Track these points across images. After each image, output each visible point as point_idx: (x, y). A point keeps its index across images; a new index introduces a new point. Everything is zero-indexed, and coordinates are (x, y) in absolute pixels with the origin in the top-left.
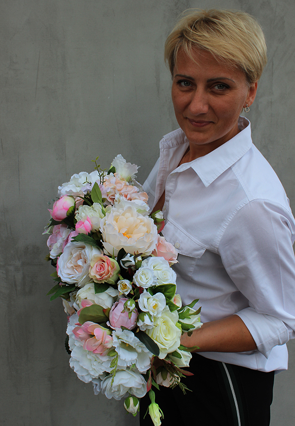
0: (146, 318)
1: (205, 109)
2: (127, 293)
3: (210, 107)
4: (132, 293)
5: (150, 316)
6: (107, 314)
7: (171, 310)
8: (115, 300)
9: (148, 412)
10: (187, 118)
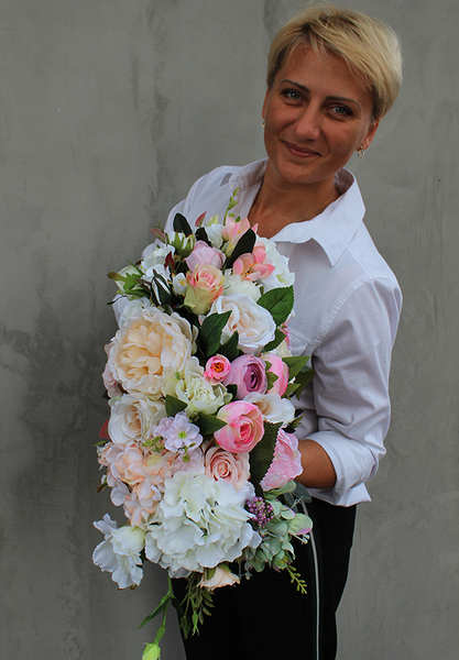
1: (316, 134)
10: (283, 141)
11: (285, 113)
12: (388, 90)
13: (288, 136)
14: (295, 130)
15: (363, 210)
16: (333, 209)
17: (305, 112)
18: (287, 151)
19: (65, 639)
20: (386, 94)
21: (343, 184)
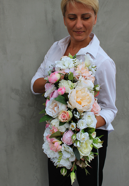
0: (78, 143)
1: (82, 26)
2: (73, 129)
3: (84, 25)
4: (75, 130)
5: (80, 142)
6: (62, 135)
7: (90, 139)
8: (67, 130)
9: (70, 175)
10: (74, 31)
11: (72, 23)
12: (96, 7)
13: (75, 29)
14: (76, 27)
15: (99, 42)
16: (91, 43)
17: (77, 21)
18: (75, 33)
19: (33, 176)
20: (96, 8)
21: (91, 37)
